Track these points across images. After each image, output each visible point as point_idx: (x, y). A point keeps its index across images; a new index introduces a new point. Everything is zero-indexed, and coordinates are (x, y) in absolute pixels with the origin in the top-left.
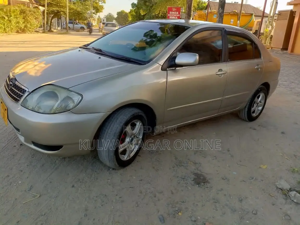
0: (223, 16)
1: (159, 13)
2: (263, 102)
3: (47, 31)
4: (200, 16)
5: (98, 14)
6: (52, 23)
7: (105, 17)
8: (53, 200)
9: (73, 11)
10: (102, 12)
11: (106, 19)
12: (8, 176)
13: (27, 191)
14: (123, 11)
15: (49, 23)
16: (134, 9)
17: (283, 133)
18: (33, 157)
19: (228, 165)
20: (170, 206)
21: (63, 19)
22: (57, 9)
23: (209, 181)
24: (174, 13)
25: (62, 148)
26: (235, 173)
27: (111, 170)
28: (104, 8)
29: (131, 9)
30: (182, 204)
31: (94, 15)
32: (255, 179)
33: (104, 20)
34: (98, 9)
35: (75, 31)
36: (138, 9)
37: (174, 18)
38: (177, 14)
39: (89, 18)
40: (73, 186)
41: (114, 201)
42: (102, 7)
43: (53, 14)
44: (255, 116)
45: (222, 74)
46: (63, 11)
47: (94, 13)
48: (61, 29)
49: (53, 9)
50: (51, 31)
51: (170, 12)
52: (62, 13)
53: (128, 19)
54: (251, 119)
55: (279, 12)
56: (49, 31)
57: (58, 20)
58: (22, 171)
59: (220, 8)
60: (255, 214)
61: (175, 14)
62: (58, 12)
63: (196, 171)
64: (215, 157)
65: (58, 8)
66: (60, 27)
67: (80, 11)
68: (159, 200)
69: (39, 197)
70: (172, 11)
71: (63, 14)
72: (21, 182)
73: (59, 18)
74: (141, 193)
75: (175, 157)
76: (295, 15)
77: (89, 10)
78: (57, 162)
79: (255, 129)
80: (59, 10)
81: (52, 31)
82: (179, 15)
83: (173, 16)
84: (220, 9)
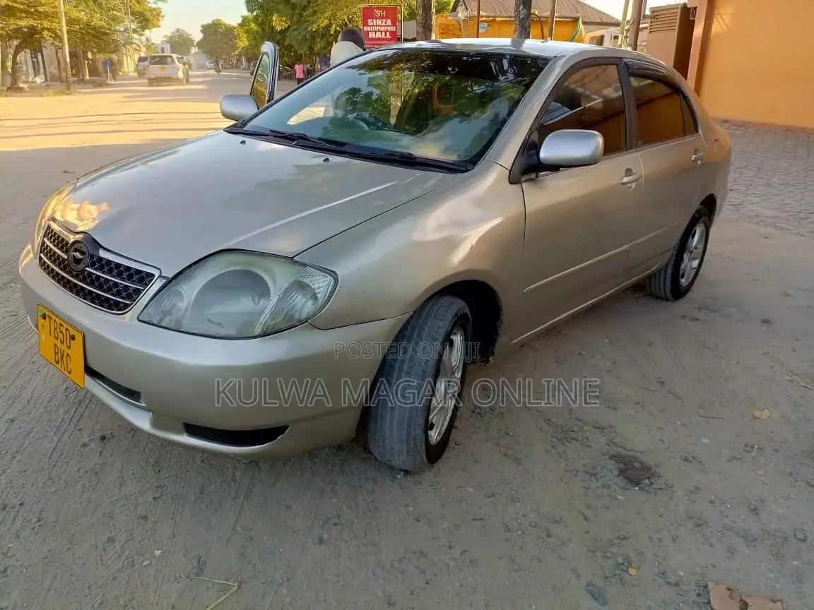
0: (529, 27)
1: (330, 25)
2: (701, 247)
3: (5, 88)
4: (444, 29)
5: (147, 32)
6: (17, 64)
7: (165, 39)
8: (285, 591)
9: (81, 28)
10: (160, 26)
11: (171, 46)
12: (111, 540)
13: (191, 576)
14: (218, 20)
15: (9, 64)
16: (255, 14)
17: (766, 322)
18: (159, 471)
19: (679, 422)
20: (599, 554)
21: (48, 51)
22: (31, 22)
23: (658, 470)
24: (379, 22)
25: (283, 433)
26: (706, 441)
27: (399, 476)
28: (162, 14)
29: (246, 13)
30: (624, 543)
31: (135, 36)
32: (759, 448)
33: (163, 50)
34: (146, 20)
35: (91, 86)
36: (266, 16)
37: (380, 37)
38: (388, 24)
39: (124, 46)
40: (321, 541)
41: (452, 564)
42: (157, 14)
43: (17, 38)
44: (686, 284)
45: (631, 182)
46: (48, 29)
47: (135, 31)
48: (46, 80)
49: (18, 25)
50: (16, 88)
51: (369, 21)
52: (45, 33)
53: (236, 43)
54: (679, 293)
55: (653, 12)
56: (9, 88)
57: (34, 56)
58: (145, 518)
59: (520, 5)
60: (804, 541)
61: (383, 24)
62: (33, 31)
63: (614, 450)
64: (638, 403)
65: (34, 19)
66: (43, 76)
67: (100, 27)
68: (563, 543)
69: (239, 587)
70: (374, 17)
71: (51, 36)
72: (159, 552)
73: (37, 49)
74: (508, 530)
75: (543, 419)
76: (694, 17)
77: (122, 22)
78: (238, 474)
79: (694, 319)
80: (35, 25)
81: (21, 89)
82: (393, 29)
83: (379, 31)
84: (522, 7)
